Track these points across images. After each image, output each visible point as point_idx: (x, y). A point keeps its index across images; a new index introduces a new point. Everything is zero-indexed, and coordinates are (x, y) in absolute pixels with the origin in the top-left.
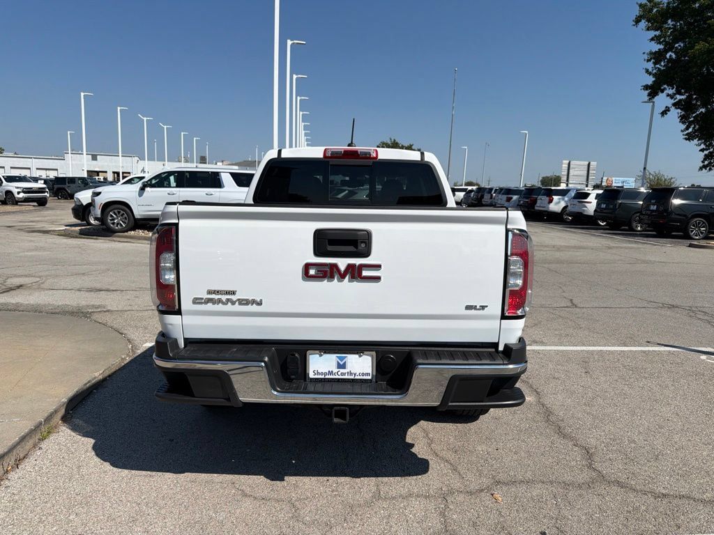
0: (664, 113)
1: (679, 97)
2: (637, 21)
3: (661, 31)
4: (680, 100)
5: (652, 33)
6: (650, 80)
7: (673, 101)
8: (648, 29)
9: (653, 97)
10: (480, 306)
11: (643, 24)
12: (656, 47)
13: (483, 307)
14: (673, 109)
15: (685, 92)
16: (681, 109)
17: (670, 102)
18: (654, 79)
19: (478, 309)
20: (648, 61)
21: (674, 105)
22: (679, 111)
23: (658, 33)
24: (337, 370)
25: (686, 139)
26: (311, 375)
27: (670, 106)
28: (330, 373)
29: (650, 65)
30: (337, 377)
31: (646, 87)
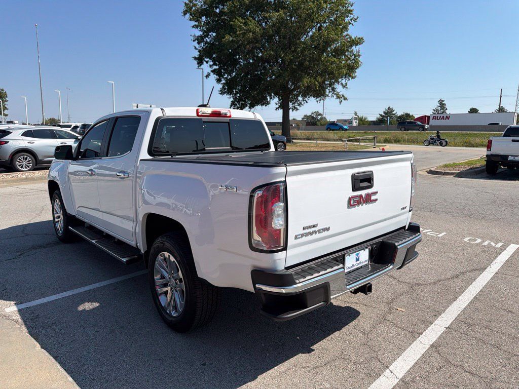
0: (207, 76)
1: (215, 67)
2: (185, 13)
3: (198, 23)
4: (215, 69)
5: (193, 23)
6: (197, 54)
7: (211, 69)
8: (191, 20)
9: (201, 65)
11: (188, 15)
12: (198, 33)
13: (406, 207)
14: (212, 74)
15: (219, 65)
16: (217, 75)
17: (209, 70)
18: (199, 54)
19: (404, 209)
20: (194, 41)
21: (212, 71)
22: (215, 75)
23: (197, 23)
25: (220, 94)
27: (210, 72)
29: (195, 44)
31: (195, 58)
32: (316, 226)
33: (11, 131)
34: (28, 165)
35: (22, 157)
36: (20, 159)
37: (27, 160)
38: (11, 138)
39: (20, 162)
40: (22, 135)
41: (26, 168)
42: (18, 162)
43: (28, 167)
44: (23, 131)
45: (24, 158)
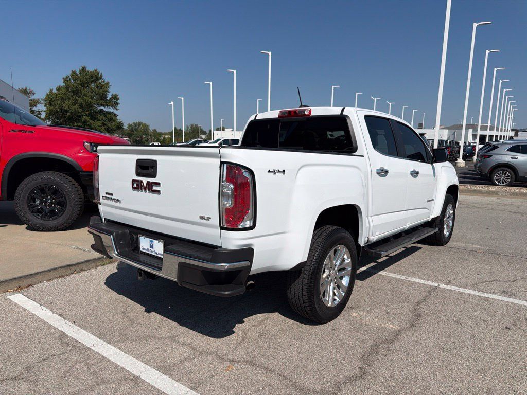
10: (207, 217)
13: (209, 219)
19: (206, 220)
24: (150, 249)
26: (141, 250)
28: (148, 250)
30: (150, 253)
32: (112, 195)
33: (499, 146)
34: (506, 180)
35: (501, 172)
36: (499, 174)
37: (506, 175)
38: (496, 153)
39: (498, 177)
40: (508, 150)
41: (503, 183)
42: (497, 176)
43: (506, 182)
44: (510, 146)
45: (503, 173)
